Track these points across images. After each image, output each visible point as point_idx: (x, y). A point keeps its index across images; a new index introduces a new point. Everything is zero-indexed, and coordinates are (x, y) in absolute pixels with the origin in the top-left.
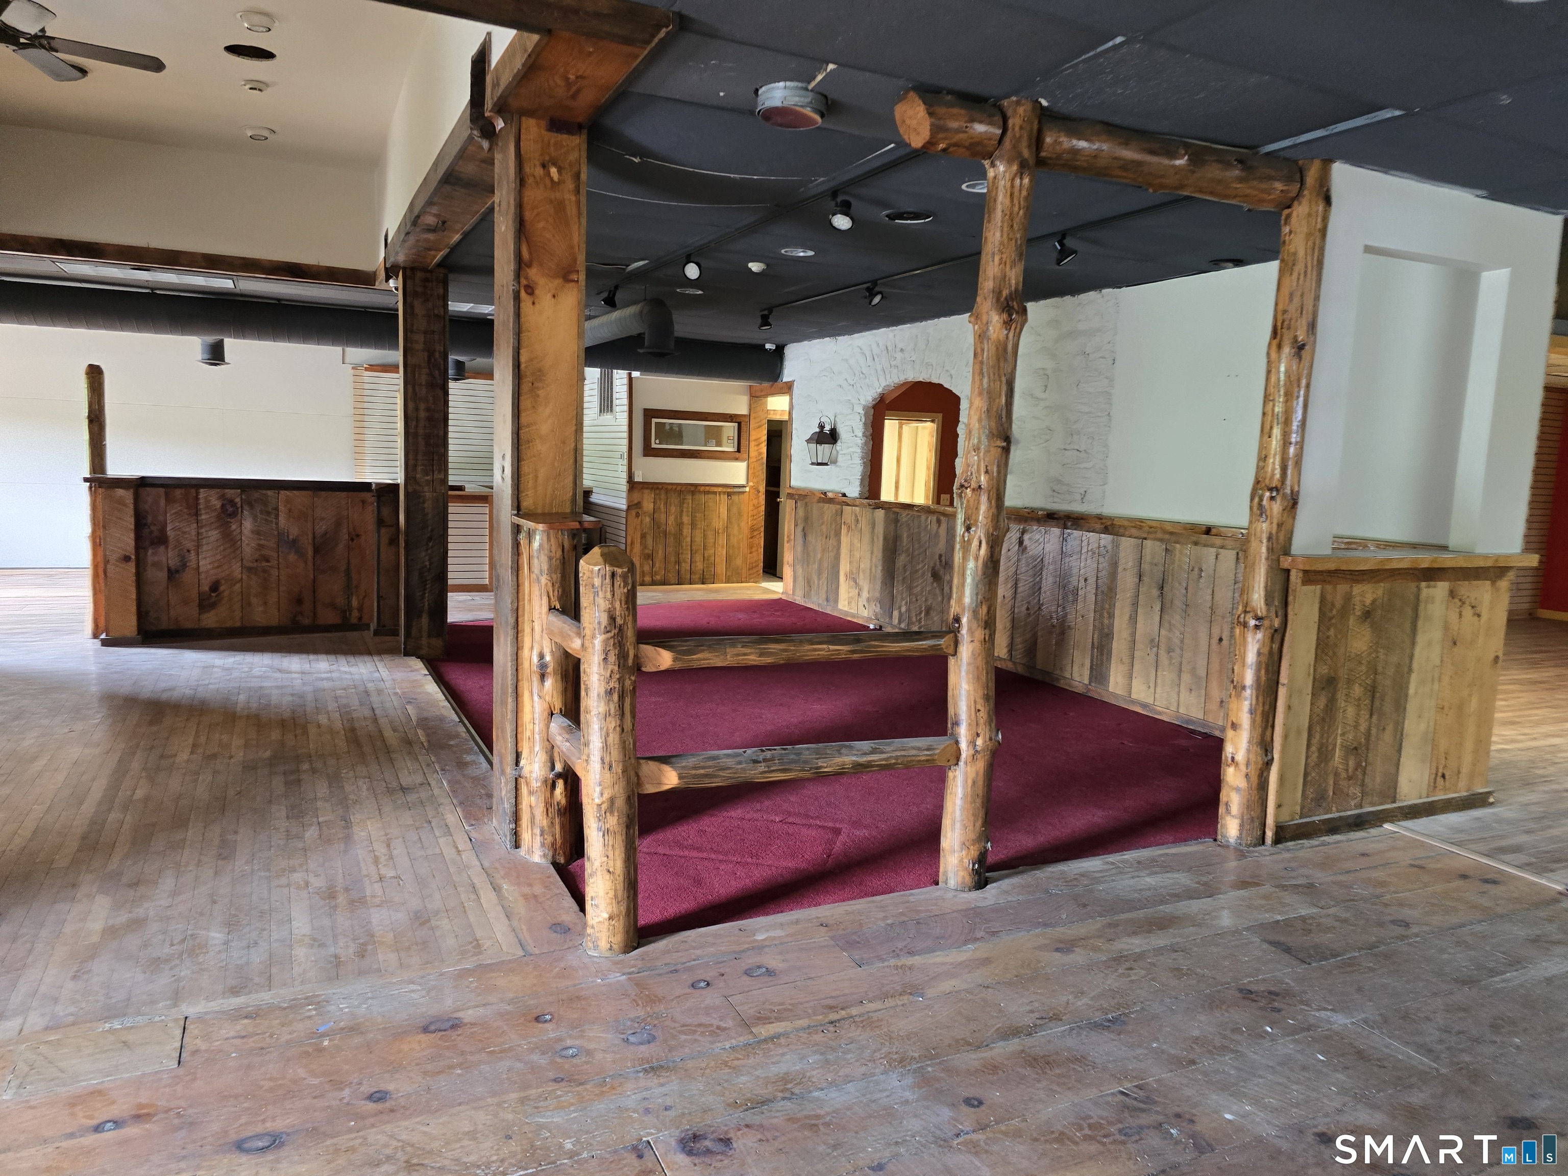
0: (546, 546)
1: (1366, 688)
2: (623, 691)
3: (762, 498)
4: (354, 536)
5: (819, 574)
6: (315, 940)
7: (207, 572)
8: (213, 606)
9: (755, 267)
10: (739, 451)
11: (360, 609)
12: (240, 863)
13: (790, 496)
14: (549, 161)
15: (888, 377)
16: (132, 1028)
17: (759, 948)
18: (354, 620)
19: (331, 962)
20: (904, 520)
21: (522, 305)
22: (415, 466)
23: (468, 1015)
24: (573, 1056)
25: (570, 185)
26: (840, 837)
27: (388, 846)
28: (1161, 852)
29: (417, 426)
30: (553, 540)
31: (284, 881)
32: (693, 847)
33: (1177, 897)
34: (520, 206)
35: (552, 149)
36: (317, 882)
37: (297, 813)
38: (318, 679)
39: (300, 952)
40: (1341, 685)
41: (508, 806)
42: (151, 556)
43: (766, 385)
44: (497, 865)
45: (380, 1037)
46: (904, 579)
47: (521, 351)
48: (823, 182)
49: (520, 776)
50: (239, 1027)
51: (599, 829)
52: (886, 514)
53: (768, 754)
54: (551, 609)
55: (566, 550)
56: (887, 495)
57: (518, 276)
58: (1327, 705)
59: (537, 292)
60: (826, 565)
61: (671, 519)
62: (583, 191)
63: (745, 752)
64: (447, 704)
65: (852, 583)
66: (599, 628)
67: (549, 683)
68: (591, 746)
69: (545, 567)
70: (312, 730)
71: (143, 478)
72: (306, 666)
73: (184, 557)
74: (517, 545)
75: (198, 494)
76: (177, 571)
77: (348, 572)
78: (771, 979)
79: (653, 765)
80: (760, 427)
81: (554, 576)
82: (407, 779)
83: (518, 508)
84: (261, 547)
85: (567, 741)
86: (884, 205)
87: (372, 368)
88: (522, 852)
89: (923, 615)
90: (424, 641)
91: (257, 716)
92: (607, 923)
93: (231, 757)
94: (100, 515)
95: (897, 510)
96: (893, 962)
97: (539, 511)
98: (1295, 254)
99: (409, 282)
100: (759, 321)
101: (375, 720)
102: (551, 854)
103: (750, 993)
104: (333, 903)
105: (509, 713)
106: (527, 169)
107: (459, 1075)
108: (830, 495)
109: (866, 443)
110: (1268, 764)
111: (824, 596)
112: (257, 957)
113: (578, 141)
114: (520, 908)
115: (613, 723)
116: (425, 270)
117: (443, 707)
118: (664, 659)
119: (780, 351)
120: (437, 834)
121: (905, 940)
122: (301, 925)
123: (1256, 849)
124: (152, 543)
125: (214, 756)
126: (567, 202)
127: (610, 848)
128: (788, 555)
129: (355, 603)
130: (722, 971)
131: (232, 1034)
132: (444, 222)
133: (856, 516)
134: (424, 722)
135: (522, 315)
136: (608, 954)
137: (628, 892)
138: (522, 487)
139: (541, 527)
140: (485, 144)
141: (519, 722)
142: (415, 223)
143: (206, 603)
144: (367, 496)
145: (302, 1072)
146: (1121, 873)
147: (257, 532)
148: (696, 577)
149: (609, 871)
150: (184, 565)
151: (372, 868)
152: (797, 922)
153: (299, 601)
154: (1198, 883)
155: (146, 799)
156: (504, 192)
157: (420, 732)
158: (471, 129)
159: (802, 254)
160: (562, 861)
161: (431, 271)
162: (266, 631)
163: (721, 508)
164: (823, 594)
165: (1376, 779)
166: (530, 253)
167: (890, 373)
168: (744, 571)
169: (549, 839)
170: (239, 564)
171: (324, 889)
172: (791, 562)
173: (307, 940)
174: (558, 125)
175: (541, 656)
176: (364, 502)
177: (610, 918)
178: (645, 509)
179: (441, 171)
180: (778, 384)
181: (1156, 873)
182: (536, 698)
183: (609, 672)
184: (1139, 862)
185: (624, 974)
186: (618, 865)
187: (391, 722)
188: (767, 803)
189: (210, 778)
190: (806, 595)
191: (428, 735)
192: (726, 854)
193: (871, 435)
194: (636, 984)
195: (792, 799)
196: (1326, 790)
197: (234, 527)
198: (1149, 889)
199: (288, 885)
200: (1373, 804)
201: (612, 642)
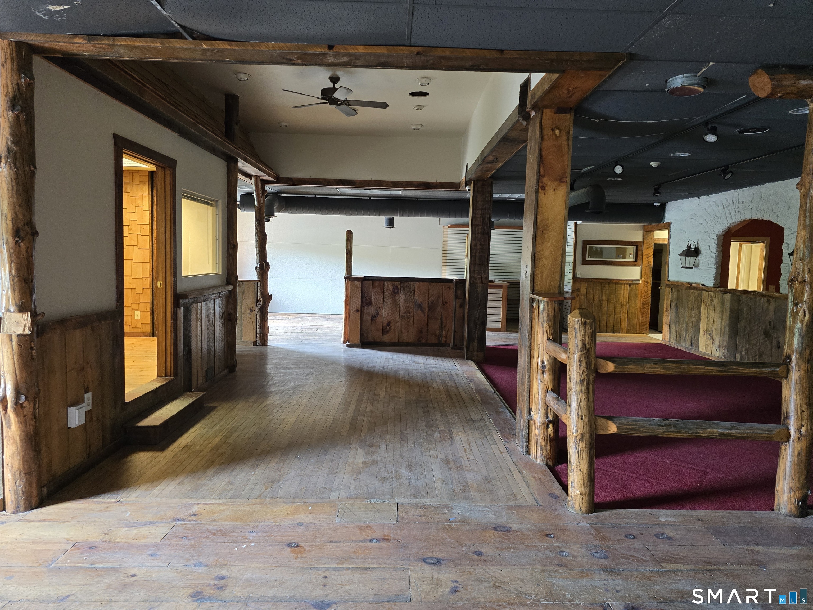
0: (546, 309)
2: (589, 381)
3: (650, 286)
4: (445, 303)
5: (686, 330)
6: (443, 481)
7: (386, 317)
8: (388, 332)
9: (653, 164)
10: (636, 260)
11: (446, 337)
12: (410, 443)
13: (668, 285)
14: (555, 128)
15: (733, 218)
16: (378, 503)
17: (662, 525)
18: (443, 342)
19: (451, 492)
20: (744, 300)
21: (539, 195)
22: (474, 271)
23: (514, 527)
24: (566, 556)
25: (565, 137)
26: (708, 476)
27: (469, 445)
29: (476, 253)
30: (550, 305)
31: (428, 453)
32: (619, 469)
34: (541, 150)
35: (557, 122)
36: (442, 456)
37: (430, 425)
38: (431, 367)
39: (438, 485)
41: (524, 433)
42: (366, 310)
43: (653, 225)
44: (520, 461)
45: (476, 528)
46: (744, 335)
47: (538, 217)
48: (701, 118)
49: (531, 420)
50: (418, 512)
51: (576, 448)
52: (731, 296)
53: (668, 423)
54: (548, 339)
55: (556, 311)
56: (731, 285)
57: (538, 182)
59: (546, 189)
60: (691, 325)
61: (596, 297)
62: (571, 139)
63: (654, 420)
64: (488, 383)
65: (708, 336)
66: (578, 349)
67: (546, 375)
68: (572, 407)
69: (546, 319)
70: (431, 390)
71: (365, 277)
72: (425, 361)
73: (378, 311)
74: (532, 308)
75: (384, 283)
76: (375, 317)
77: (441, 319)
78: (670, 541)
79: (603, 421)
80: (649, 247)
81: (550, 323)
82: (474, 417)
83: (533, 290)
84: (407, 307)
85: (557, 404)
86: (737, 126)
87: (452, 226)
88: (531, 457)
89: (757, 357)
90: (475, 353)
91: (408, 381)
92: (579, 496)
93: (400, 398)
94: (349, 292)
95: (739, 294)
96: (745, 547)
97: (543, 292)
99: (476, 186)
100: (653, 191)
101: (457, 388)
102: (545, 460)
103: (659, 546)
104: (449, 467)
105: (526, 389)
106: (545, 133)
107: (513, 552)
108: (694, 285)
109: (718, 256)
111: (689, 343)
112: (422, 484)
113: (569, 116)
114: (533, 483)
115: (583, 397)
116: (483, 180)
117: (486, 385)
118: (610, 367)
119: (663, 208)
120: (491, 443)
121: (753, 536)
122: (437, 474)
124: (367, 304)
125: (394, 397)
126: (563, 145)
127: (581, 458)
128: (666, 319)
129: (444, 334)
130: (641, 532)
131: (416, 514)
132: (497, 159)
133: (711, 297)
134: (479, 391)
135: (539, 200)
136: (580, 512)
137: (590, 483)
138: (535, 280)
139: (545, 299)
140: (525, 123)
141: (531, 393)
142: (483, 160)
143: (385, 331)
144: (451, 285)
145: (445, 536)
147: (406, 301)
148: (609, 329)
149: (580, 470)
150: (378, 314)
151: (464, 454)
152: (684, 516)
153: (421, 332)
155: (371, 412)
156: (533, 144)
157: (477, 395)
158: (519, 117)
159: (683, 155)
160: (551, 465)
161: (486, 181)
162: (408, 344)
163: (625, 292)
164: (689, 342)
166: (544, 171)
167: (735, 215)
168: (638, 327)
169: (545, 453)
170: (398, 314)
171: (444, 460)
172: (668, 323)
173: (440, 481)
174: (561, 110)
175: (543, 362)
176: (449, 288)
177: (581, 494)
178: (582, 292)
179: (500, 137)
180: (662, 224)
182: (539, 382)
183: (582, 371)
185: (588, 524)
186: (585, 468)
187: (464, 390)
188: (661, 452)
189: (394, 406)
190: (678, 342)
191: (481, 397)
192: (639, 475)
193: (722, 251)
194: (595, 529)
195: (676, 452)
197: (397, 298)
199: (430, 456)
201: (584, 356)
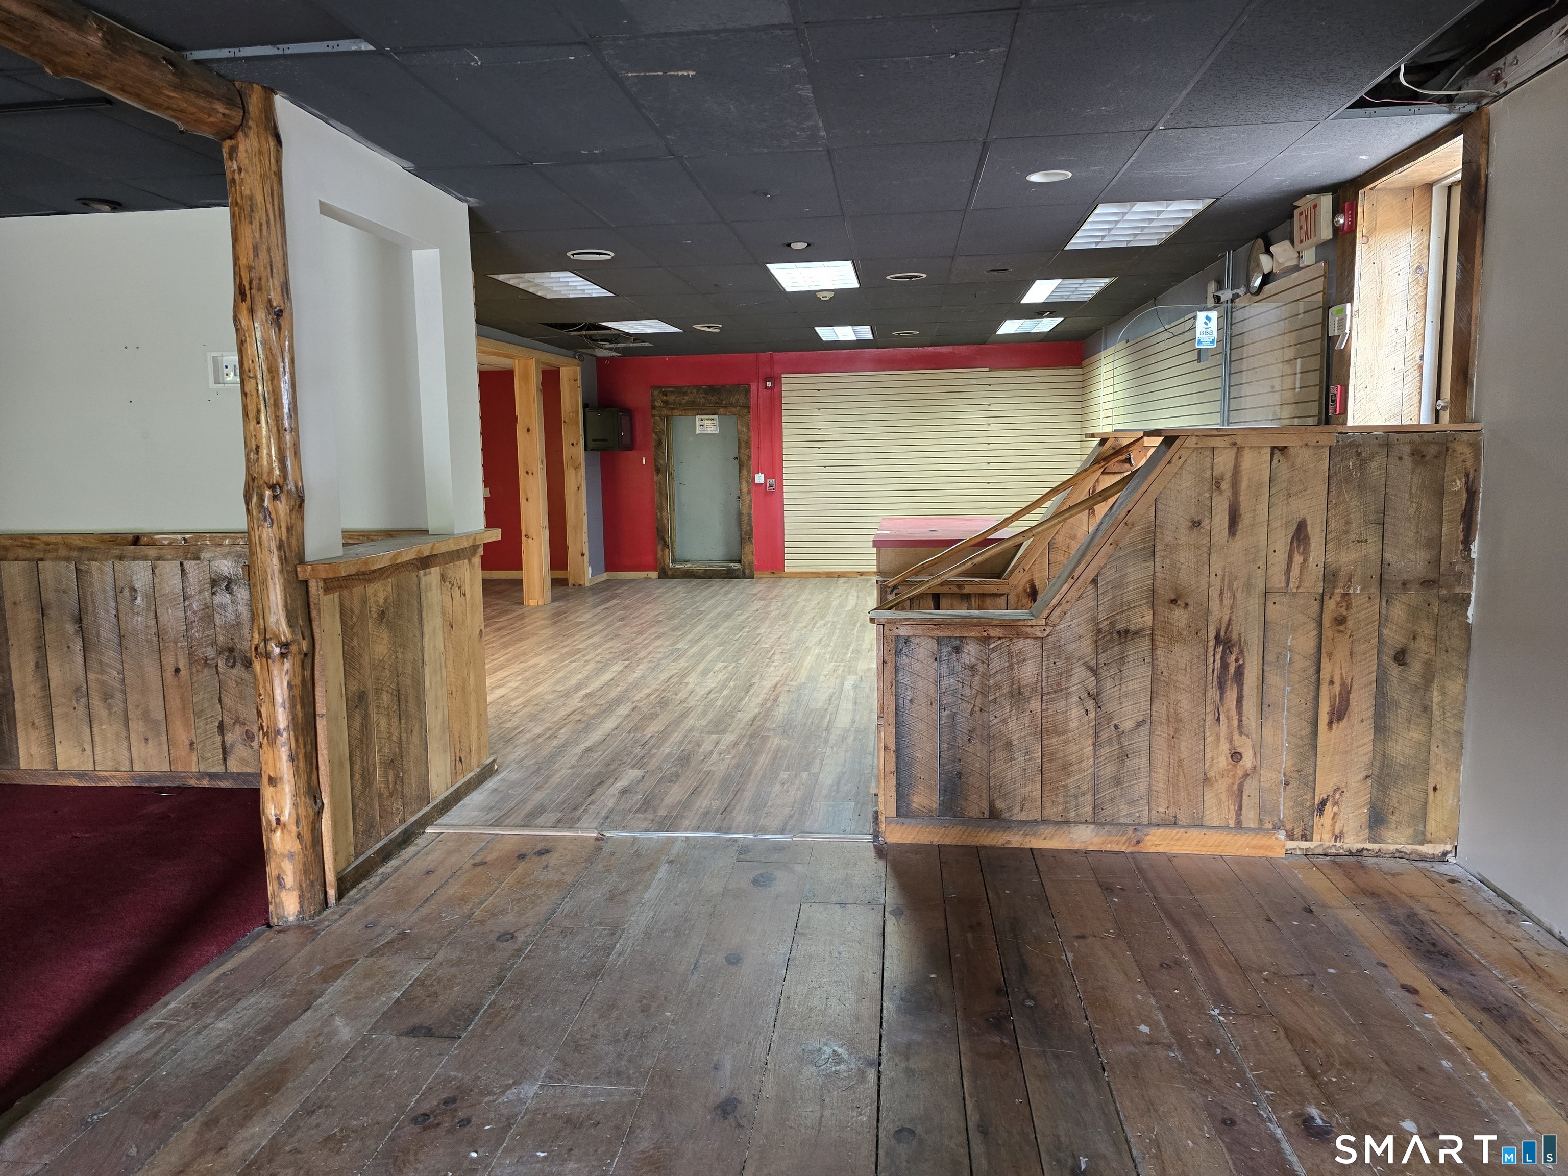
1: (392, 694)
28: (215, 975)
33: (270, 1030)
40: (371, 697)
58: (362, 724)
98: (251, 198)
110: (319, 813)
123: (322, 916)
146: (178, 1034)
154: (284, 996)
165: (412, 787)
181: (225, 1010)
184: (194, 1006)
196: (373, 817)
198: (230, 1039)
200: (413, 813)
